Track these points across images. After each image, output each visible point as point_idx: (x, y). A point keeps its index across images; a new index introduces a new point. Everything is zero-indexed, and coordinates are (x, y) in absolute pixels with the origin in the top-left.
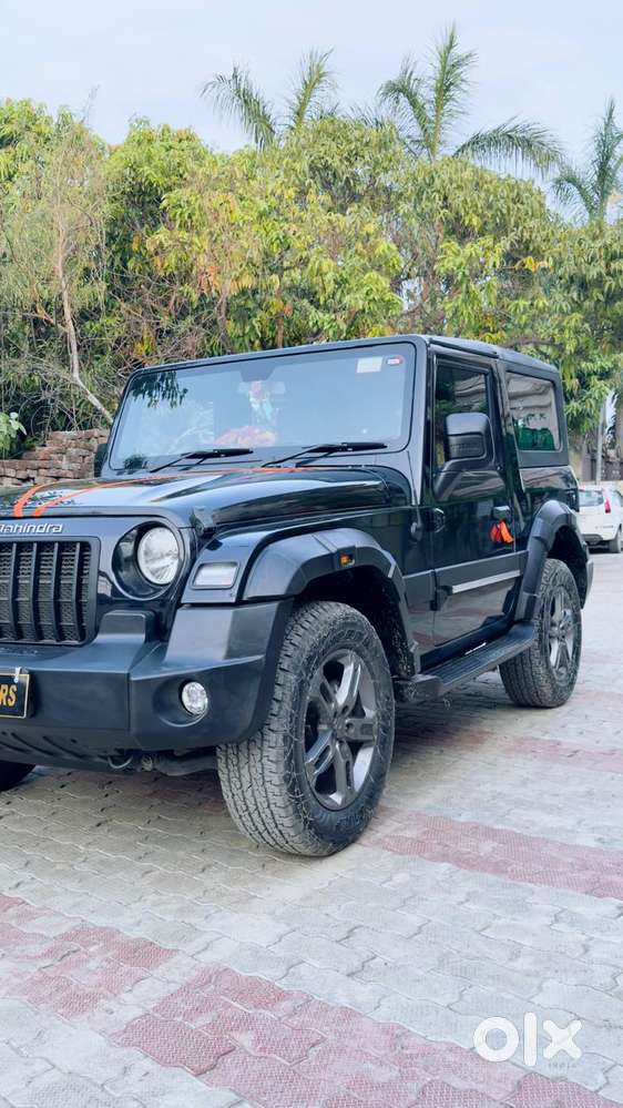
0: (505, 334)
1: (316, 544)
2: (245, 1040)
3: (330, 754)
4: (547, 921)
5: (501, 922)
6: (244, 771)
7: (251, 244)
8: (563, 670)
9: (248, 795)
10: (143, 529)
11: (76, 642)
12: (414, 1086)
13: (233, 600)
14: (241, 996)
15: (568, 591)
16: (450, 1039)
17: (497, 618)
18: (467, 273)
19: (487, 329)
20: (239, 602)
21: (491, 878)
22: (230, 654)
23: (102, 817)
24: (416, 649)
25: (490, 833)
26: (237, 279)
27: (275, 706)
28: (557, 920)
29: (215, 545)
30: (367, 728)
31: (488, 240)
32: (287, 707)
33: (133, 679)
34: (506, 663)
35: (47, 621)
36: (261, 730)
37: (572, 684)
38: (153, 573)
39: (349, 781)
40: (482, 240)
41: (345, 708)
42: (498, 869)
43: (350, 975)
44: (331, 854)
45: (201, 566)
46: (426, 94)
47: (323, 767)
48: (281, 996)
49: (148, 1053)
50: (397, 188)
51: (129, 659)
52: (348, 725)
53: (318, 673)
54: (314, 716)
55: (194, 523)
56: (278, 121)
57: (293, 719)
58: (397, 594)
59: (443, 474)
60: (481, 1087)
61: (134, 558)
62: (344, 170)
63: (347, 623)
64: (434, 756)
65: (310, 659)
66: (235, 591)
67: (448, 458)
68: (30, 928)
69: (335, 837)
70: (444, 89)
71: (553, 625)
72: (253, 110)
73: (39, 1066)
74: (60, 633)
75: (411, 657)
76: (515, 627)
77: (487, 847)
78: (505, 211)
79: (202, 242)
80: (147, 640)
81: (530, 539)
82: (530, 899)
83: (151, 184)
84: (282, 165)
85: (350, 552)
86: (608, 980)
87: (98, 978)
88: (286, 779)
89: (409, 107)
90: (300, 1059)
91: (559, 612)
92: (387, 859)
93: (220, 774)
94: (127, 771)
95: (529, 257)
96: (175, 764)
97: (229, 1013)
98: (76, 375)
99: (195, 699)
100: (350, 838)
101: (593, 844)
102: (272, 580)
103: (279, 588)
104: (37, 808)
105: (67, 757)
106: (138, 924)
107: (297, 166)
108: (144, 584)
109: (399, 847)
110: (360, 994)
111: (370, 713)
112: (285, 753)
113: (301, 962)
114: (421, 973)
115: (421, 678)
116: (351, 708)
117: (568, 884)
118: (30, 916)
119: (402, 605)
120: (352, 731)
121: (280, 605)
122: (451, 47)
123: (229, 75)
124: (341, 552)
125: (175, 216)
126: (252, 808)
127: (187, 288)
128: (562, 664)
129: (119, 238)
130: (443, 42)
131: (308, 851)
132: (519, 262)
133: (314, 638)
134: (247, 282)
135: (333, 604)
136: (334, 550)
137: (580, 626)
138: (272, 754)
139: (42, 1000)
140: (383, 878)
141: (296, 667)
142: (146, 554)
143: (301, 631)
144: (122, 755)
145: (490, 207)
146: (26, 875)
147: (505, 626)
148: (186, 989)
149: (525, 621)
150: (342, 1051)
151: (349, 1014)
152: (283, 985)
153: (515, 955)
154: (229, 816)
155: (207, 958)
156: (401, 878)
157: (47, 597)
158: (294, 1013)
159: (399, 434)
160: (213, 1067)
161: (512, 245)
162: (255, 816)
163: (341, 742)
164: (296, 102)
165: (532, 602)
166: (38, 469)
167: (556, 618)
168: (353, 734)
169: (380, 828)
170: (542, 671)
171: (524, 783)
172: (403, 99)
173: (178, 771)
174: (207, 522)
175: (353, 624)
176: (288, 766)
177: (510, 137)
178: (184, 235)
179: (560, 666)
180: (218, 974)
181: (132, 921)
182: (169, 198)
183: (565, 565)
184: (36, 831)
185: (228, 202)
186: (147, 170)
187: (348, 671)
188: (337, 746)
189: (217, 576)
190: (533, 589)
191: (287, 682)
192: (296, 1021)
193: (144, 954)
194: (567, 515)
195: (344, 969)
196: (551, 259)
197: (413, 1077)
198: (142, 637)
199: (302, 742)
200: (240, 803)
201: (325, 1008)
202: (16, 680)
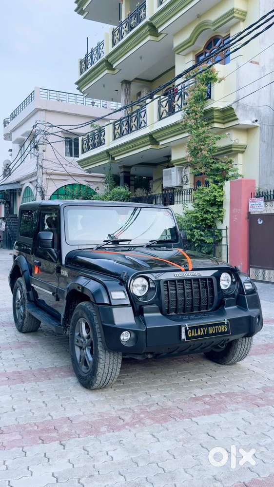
202: (226, 323)
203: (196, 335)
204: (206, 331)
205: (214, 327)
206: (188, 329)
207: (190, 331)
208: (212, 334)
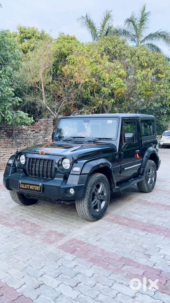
0: (153, 92)
1: (95, 162)
2: (78, 249)
3: (96, 202)
4: (133, 235)
5: (125, 234)
6: (80, 205)
7: (88, 71)
8: (151, 184)
9: (81, 209)
10: (63, 159)
11: (50, 178)
12: (104, 257)
13: (79, 174)
14: (78, 243)
15: (153, 167)
16: (112, 251)
17: (136, 173)
18: (143, 78)
19: (148, 91)
20: (81, 174)
21: (125, 227)
22: (78, 184)
23: (53, 211)
24: (115, 181)
25: (127, 219)
26: (84, 79)
27: (86, 193)
28: (135, 235)
29: (77, 163)
30: (104, 197)
31: (149, 69)
32: (89, 193)
33: (61, 187)
34: (138, 183)
35: (45, 174)
36: (84, 197)
37: (153, 187)
38: (65, 167)
39: (100, 207)
40: (147, 70)
41: (100, 194)
42: (127, 225)
43: (97, 241)
44: (96, 221)
45: (74, 167)
46: (137, 22)
47: (95, 205)
48: (85, 243)
49: (63, 250)
50: (126, 55)
51: (61, 183)
52: (101, 197)
53: (95, 187)
54: (94, 195)
55: (73, 158)
56: (98, 29)
57: (90, 196)
58: (111, 171)
59: (123, 146)
60: (115, 258)
61: (62, 164)
62: (113, 51)
63: (101, 177)
64: (120, 202)
65: (93, 184)
66: (80, 172)
67: (125, 142)
68: (41, 230)
69: (97, 217)
70: (142, 21)
71: (149, 175)
72: (91, 25)
73: (46, 251)
74: (47, 177)
75: (114, 183)
76: (139, 176)
77: (126, 221)
78: (153, 62)
79: (76, 69)
80: (64, 180)
81: (144, 156)
82: (131, 231)
83: (64, 53)
84: (97, 48)
85: (102, 164)
86: (140, 245)
87: (54, 239)
88: (88, 206)
89: (132, 25)
90: (87, 252)
91: (151, 172)
92: (106, 222)
93: (76, 205)
94: (59, 203)
95: (160, 74)
96: (67, 202)
97: (76, 245)
98: (44, 101)
99: (72, 191)
100: (100, 218)
101: (146, 222)
102: (87, 170)
103: (88, 172)
104: (40, 208)
105: (47, 199)
106: (60, 231)
107: (101, 48)
108: (63, 169)
109: (109, 220)
110: (98, 244)
111: (105, 194)
112: (88, 202)
113: (88, 238)
114: (109, 241)
115: (116, 187)
116: (101, 193)
117: (139, 229)
118: (41, 228)
119: (113, 173)
120: (101, 198)
121: (88, 175)
122: (144, 10)
123: (85, 16)
124: (100, 164)
125: (70, 62)
126: (81, 211)
127: (72, 80)
128: (151, 183)
129: (56, 66)
130: (142, 9)
131: (91, 220)
132: (157, 75)
133: (94, 181)
134: (87, 80)
135: (98, 174)
136: (99, 164)
137: (156, 175)
138: (85, 202)
139: (45, 242)
140: (105, 225)
141: (91, 186)
142: (64, 163)
143: (92, 179)
144: (58, 200)
145: (150, 60)
146: (40, 221)
147: (138, 175)
148: (69, 241)
149: (142, 174)
150: (94, 252)
151: (95, 247)
152: (85, 242)
153: (126, 240)
154: (77, 212)
155: (73, 237)
156: (108, 226)
157: (45, 170)
158: (87, 246)
159: (115, 137)
160: (73, 253)
161: (155, 71)
162: (82, 213)
163: (99, 200)
164: (102, 23)
165: (144, 170)
166: (36, 128)
167: (150, 173)
168: (102, 198)
169: (106, 216)
170: (146, 185)
171: (137, 209)
172: (131, 24)
173: (68, 203)
174: (75, 158)
175: (102, 178)
176: (88, 204)
177: (160, 34)
178: (71, 67)
179: (150, 183)
180: (74, 239)
181: (59, 230)
182: (68, 57)
183: (153, 161)
184: (40, 213)
185: (83, 59)
186: (63, 49)
187: (101, 186)
188: (98, 201)
189: (77, 169)
190: (144, 168)
191: (89, 188)
192: (87, 247)
193: (61, 235)
194: (154, 151)
195: (95, 240)
196: (165, 75)
197: (105, 256)
198: (63, 179)
199: (91, 200)
200: (79, 210)
201: (91, 245)
202: (40, 186)
203: (24, 187)
204: (29, 187)
205: (33, 186)
206: (20, 183)
207: (21, 184)
208: (31, 190)
